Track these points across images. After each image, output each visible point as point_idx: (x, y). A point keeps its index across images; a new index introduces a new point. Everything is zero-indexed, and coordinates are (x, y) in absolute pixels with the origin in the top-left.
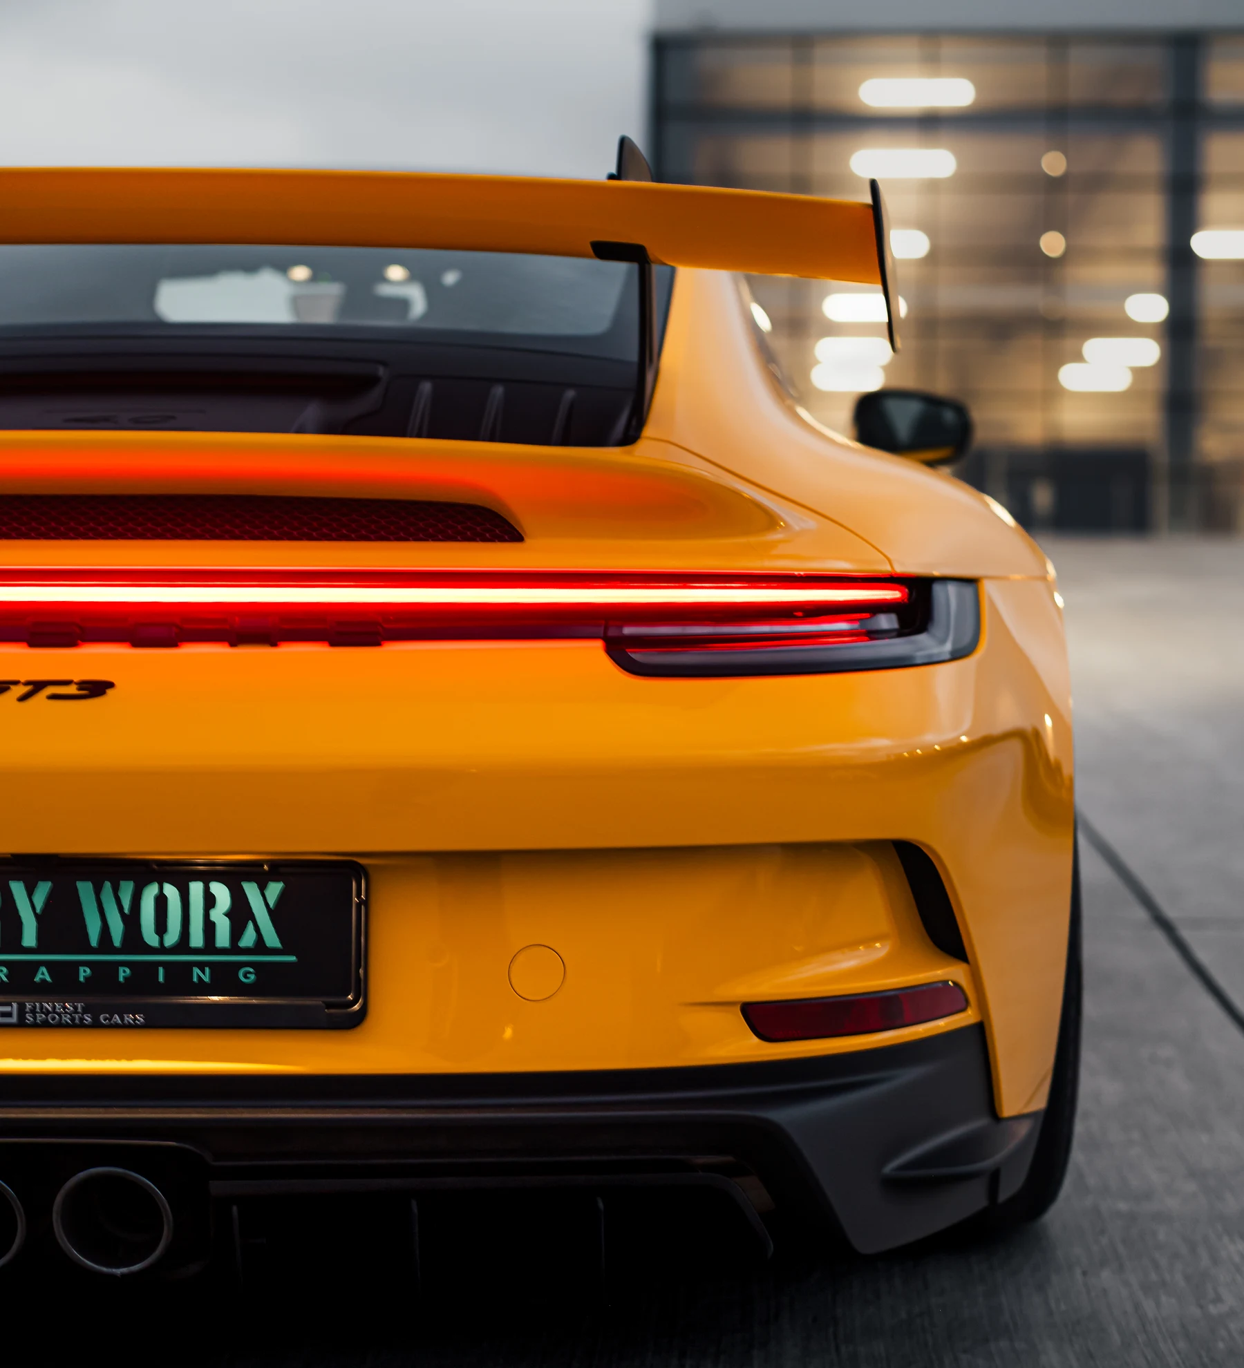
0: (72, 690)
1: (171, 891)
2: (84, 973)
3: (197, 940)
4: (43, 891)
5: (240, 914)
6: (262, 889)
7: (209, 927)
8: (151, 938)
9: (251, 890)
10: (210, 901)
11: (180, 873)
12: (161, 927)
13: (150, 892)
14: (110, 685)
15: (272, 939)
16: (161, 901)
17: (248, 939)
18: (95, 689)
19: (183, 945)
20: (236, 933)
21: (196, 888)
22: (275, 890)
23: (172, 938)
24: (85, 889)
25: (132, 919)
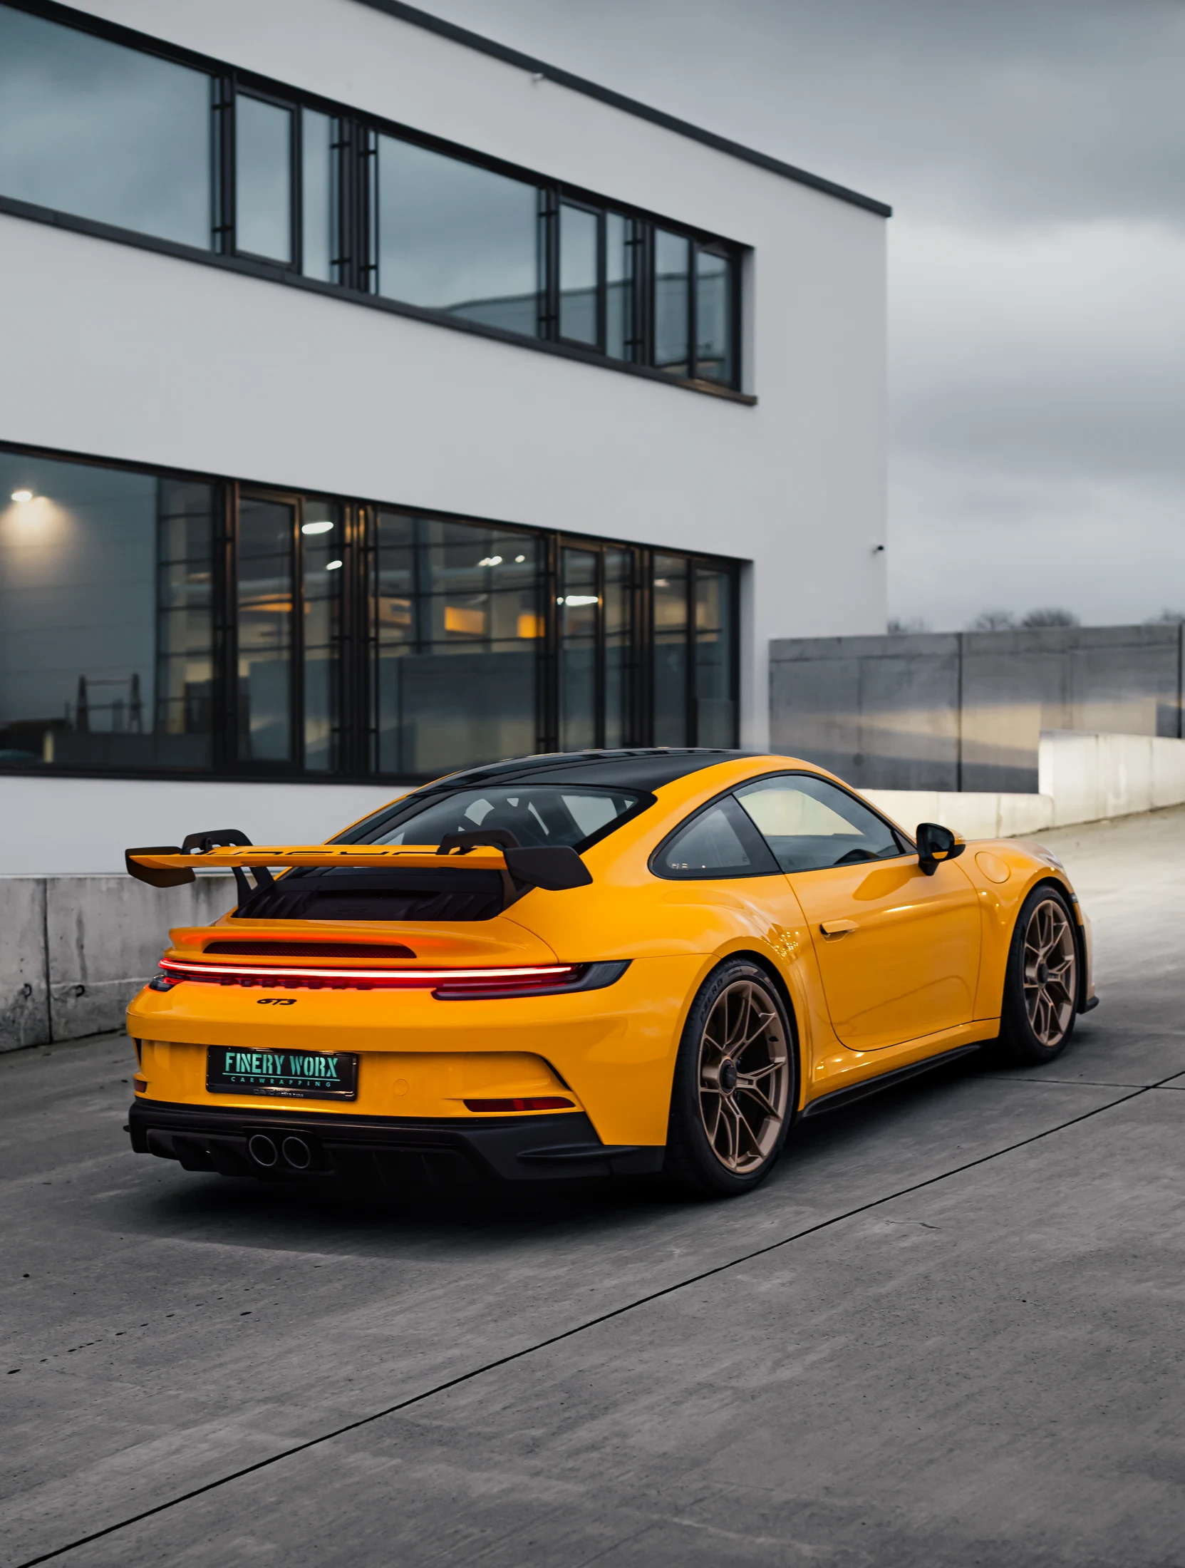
0: (286, 1002)
1: (311, 1059)
2: (291, 1082)
3: (317, 1074)
4: (283, 1057)
5: (327, 1067)
6: (332, 1060)
7: (320, 1070)
8: (306, 1073)
9: (330, 1060)
10: (320, 1063)
11: (314, 1054)
12: (309, 1070)
13: (307, 1059)
14: (295, 1001)
15: (335, 1075)
16: (309, 1062)
17: (329, 1075)
18: (292, 1002)
19: (313, 1076)
20: (326, 1072)
21: (317, 1059)
22: (335, 1060)
23: (311, 1073)
24: (292, 1057)
25: (302, 1067)
